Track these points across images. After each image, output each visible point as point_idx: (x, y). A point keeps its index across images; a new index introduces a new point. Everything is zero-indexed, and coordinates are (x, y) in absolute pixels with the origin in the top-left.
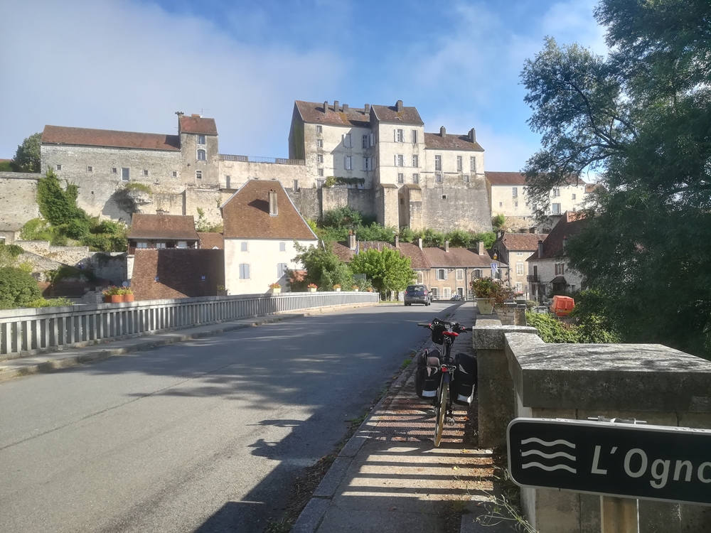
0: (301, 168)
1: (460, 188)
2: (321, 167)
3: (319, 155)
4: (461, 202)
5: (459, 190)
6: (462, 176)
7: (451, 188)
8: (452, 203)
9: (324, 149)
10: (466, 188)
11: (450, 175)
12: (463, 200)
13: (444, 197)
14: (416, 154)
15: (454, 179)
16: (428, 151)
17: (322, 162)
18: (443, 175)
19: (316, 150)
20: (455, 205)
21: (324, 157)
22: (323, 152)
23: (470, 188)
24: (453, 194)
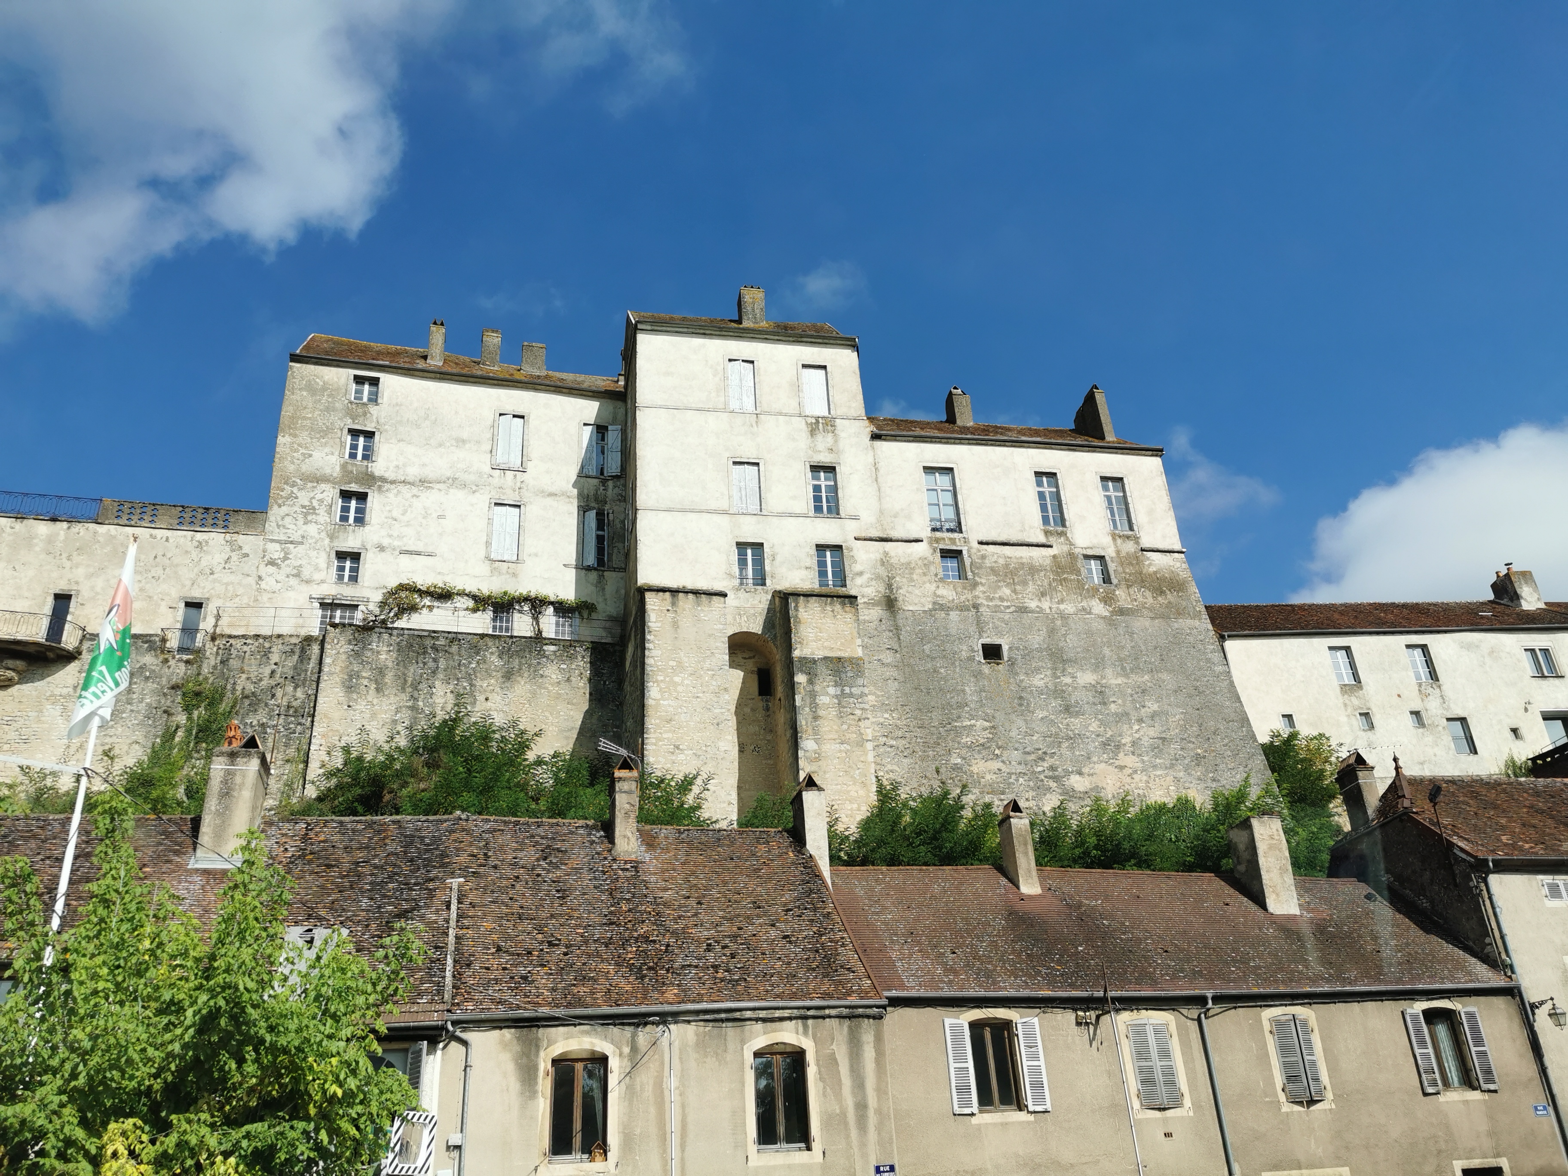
0: (236, 548)
1: (1068, 608)
2: (350, 542)
3: (346, 495)
4: (1087, 678)
5: (1064, 617)
6: (1071, 555)
7: (1023, 610)
8: (1038, 681)
9: (379, 466)
10: (1098, 608)
11: (1007, 550)
12: (1099, 666)
13: (992, 652)
14: (825, 458)
15: (1033, 570)
16: (886, 447)
17: (360, 520)
18: (971, 551)
19: (337, 472)
20: (1058, 692)
21: (374, 500)
22: (371, 479)
23: (1122, 612)
24: (1037, 639)
